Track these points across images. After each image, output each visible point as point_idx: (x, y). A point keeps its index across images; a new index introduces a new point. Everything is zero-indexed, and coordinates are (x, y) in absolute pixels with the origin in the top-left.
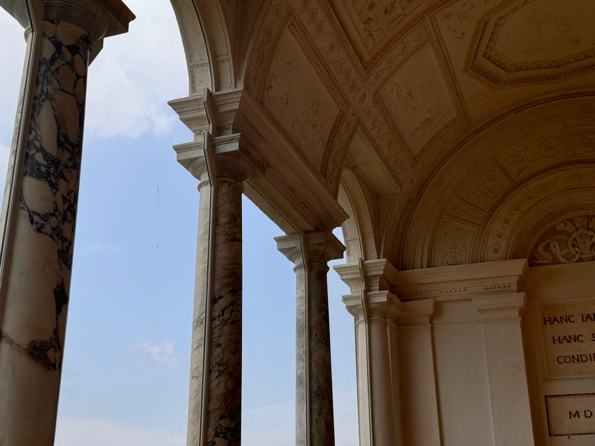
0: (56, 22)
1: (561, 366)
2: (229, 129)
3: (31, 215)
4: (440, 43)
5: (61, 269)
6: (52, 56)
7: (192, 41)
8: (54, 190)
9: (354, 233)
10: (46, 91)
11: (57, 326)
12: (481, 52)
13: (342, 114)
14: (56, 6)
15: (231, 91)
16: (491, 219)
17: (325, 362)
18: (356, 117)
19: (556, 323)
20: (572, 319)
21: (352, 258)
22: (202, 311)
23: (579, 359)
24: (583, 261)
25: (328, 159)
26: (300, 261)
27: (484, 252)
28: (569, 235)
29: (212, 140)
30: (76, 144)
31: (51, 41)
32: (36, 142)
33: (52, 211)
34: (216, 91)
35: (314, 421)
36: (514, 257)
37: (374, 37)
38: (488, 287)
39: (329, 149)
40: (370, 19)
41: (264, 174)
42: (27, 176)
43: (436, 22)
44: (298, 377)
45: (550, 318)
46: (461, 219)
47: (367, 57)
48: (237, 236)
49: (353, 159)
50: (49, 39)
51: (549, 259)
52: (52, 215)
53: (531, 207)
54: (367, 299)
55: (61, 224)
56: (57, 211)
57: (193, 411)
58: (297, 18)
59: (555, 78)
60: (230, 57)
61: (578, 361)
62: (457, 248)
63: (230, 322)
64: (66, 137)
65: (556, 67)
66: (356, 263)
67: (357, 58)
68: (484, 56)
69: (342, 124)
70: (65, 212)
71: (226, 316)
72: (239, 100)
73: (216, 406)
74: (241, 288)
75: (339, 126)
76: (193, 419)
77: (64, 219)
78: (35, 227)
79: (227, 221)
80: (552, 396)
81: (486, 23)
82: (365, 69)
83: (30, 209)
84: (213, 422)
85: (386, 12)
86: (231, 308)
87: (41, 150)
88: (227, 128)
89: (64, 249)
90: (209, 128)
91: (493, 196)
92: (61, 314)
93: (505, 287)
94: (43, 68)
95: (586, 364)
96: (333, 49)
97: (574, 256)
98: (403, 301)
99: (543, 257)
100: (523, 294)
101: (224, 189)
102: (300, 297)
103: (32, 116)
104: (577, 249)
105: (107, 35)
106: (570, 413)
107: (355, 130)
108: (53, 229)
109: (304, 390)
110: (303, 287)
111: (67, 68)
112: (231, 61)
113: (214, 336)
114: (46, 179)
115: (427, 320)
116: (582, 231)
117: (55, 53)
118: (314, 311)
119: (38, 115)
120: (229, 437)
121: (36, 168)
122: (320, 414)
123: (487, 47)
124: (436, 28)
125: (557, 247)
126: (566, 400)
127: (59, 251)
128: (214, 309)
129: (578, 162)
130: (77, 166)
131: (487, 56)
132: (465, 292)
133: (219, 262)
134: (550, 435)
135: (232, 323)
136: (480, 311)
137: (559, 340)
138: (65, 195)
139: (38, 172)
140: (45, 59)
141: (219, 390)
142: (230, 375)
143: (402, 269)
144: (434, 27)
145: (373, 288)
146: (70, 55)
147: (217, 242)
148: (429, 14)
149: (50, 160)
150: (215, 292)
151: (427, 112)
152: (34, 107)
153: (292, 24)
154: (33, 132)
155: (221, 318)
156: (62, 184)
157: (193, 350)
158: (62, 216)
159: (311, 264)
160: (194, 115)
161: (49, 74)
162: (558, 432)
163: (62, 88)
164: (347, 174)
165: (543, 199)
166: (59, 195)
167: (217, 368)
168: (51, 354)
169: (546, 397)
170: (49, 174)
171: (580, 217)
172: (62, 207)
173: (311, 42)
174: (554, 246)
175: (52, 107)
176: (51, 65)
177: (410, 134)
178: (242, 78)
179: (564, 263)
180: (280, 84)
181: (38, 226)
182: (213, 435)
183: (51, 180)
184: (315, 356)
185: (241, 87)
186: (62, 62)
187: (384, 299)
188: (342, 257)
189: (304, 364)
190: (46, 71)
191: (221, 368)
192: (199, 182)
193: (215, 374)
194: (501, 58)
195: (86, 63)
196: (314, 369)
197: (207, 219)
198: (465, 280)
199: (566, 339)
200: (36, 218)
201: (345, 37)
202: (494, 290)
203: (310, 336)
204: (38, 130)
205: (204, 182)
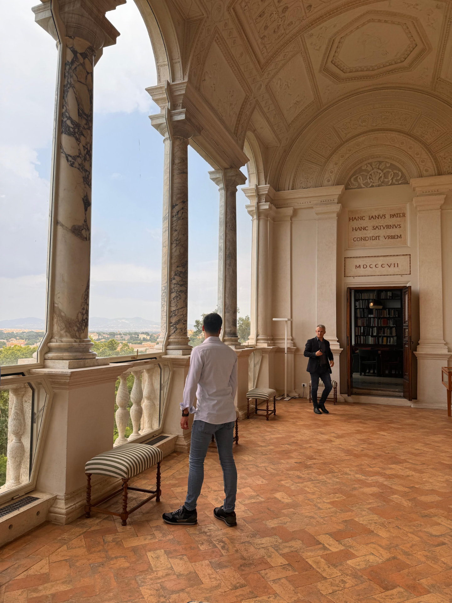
0: (73, 37)
1: (355, 242)
2: (180, 106)
3: (67, 156)
4: (306, 53)
5: (86, 187)
6: (72, 60)
7: (158, 50)
8: (78, 142)
9: (253, 170)
10: (70, 82)
11: (86, 218)
12: (330, 60)
13: (247, 97)
14: (72, 27)
15: (180, 82)
16: (328, 162)
17: (233, 240)
18: (255, 99)
19: (355, 220)
20: (364, 218)
21: (251, 184)
22: (167, 212)
23: (364, 239)
24: (374, 187)
25: (239, 125)
26: (222, 185)
27: (323, 181)
28: (368, 172)
29: (170, 113)
30: (89, 115)
31: (71, 50)
32: (66, 113)
33: (78, 155)
34: (172, 82)
35: (227, 269)
36: (338, 184)
37: (267, 48)
38: (322, 201)
39: (239, 119)
40: (265, 36)
41: (200, 134)
42: (63, 134)
43: (304, 39)
44: (220, 247)
45: (352, 218)
46: (312, 162)
47: (263, 61)
48: (185, 171)
49: (253, 125)
50: (70, 49)
51: (356, 185)
52: (78, 156)
53: (350, 156)
54: (258, 207)
55: (83, 162)
56: (81, 154)
57: (164, 263)
58: (221, 35)
59: (371, 78)
60: (180, 60)
61: (364, 240)
62: (308, 179)
63: (181, 218)
64: (83, 110)
65: (372, 70)
66: (254, 187)
67: (256, 62)
68: (332, 62)
69: (247, 104)
70: (85, 155)
71: (179, 215)
72: (185, 88)
73: (175, 261)
74: (187, 200)
75: (245, 105)
76: (164, 267)
77: (85, 159)
78: (70, 164)
79: (180, 162)
80: (348, 258)
81: (334, 40)
82: (262, 69)
83: (67, 153)
84: (173, 268)
85: (274, 32)
86: (182, 211)
87: (69, 118)
88: (179, 105)
89: (86, 176)
90: (168, 105)
91: (330, 149)
92: (87, 212)
93: (331, 201)
94: (68, 67)
95: (368, 241)
96: (242, 56)
97: (369, 184)
98: (277, 208)
99: (353, 184)
100: (340, 205)
101: (177, 143)
102: (222, 206)
103: (63, 98)
104: (371, 180)
105: (105, 46)
106: (356, 266)
107: (254, 108)
108: (79, 165)
109: (222, 254)
110: (223, 200)
111: (81, 67)
112: (181, 62)
113: (173, 226)
114: (73, 135)
115: (289, 219)
116: (375, 170)
117: (74, 58)
118: (228, 213)
119: (66, 96)
120: (182, 276)
121: (67, 129)
122: (230, 265)
123: (334, 56)
124: (304, 43)
125: (361, 179)
126: (355, 259)
127: (83, 177)
128: (173, 211)
129: (378, 130)
130: (90, 128)
131: (333, 62)
132: (310, 204)
133: (176, 185)
134: (345, 277)
135: (183, 219)
136: (316, 214)
137: (356, 229)
138: (84, 145)
139: (69, 132)
140: (68, 62)
141: (176, 253)
142: (182, 246)
143: (278, 191)
144: (303, 42)
145: (262, 201)
146: (82, 59)
147: (174, 174)
148: (300, 34)
149: (75, 124)
150: (173, 202)
151: (297, 97)
152: (64, 92)
153: (218, 39)
154: (65, 107)
155: (177, 216)
156: (82, 138)
157: (163, 232)
158: (83, 157)
159: (228, 187)
160: (160, 97)
161: (71, 71)
162: (348, 275)
163: (79, 80)
164: (250, 134)
165: (357, 151)
166: (81, 145)
167: (175, 242)
168: (84, 232)
169: (345, 258)
170: (75, 133)
171: (375, 162)
172: (83, 152)
173: (229, 51)
174: (360, 178)
175: (74, 92)
176: (72, 66)
177: (287, 111)
178: (187, 74)
179: (364, 188)
180: (210, 78)
181: (71, 163)
182: (174, 275)
183: (76, 137)
184: (228, 237)
185: (186, 80)
186: (78, 64)
187: (267, 207)
188: (245, 183)
189: (222, 241)
190: (69, 69)
191: (177, 242)
192: (164, 138)
193: (174, 245)
194: (341, 64)
195: (92, 64)
196: (228, 243)
197: (168, 160)
198: (311, 197)
199: (359, 229)
200: (70, 158)
201: (250, 48)
202: (326, 202)
203: (226, 226)
204: (67, 106)
205: (167, 138)
